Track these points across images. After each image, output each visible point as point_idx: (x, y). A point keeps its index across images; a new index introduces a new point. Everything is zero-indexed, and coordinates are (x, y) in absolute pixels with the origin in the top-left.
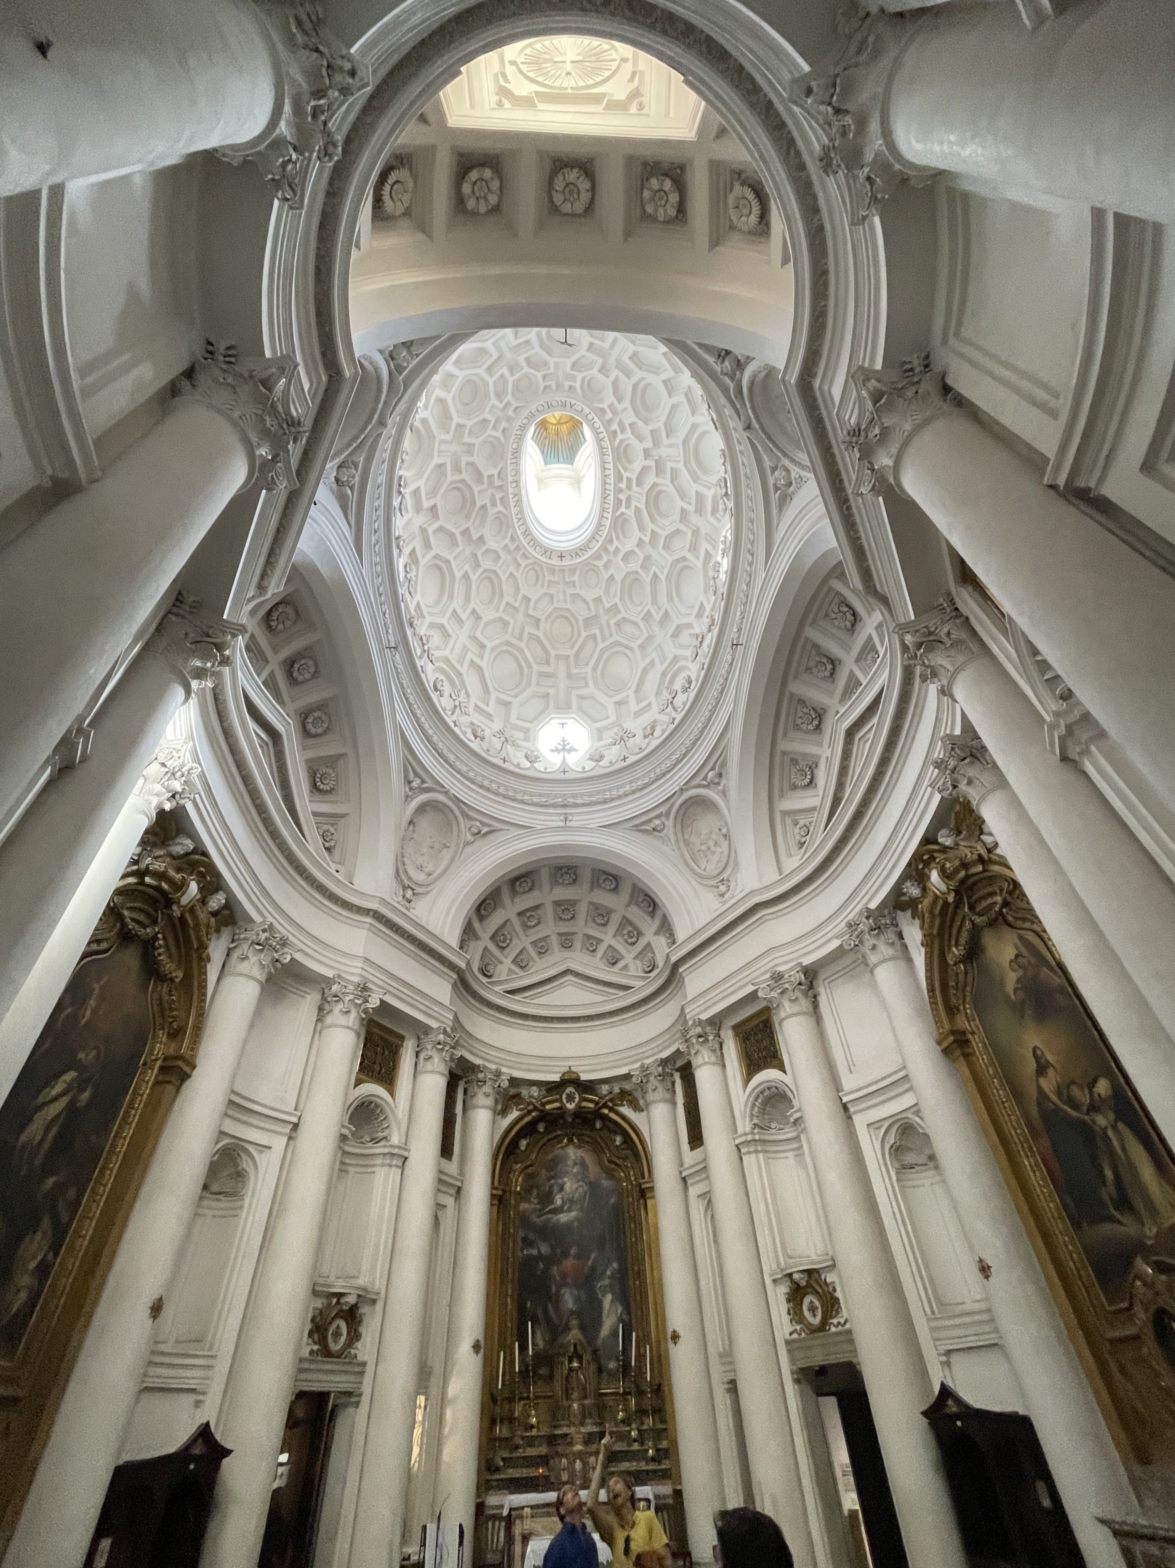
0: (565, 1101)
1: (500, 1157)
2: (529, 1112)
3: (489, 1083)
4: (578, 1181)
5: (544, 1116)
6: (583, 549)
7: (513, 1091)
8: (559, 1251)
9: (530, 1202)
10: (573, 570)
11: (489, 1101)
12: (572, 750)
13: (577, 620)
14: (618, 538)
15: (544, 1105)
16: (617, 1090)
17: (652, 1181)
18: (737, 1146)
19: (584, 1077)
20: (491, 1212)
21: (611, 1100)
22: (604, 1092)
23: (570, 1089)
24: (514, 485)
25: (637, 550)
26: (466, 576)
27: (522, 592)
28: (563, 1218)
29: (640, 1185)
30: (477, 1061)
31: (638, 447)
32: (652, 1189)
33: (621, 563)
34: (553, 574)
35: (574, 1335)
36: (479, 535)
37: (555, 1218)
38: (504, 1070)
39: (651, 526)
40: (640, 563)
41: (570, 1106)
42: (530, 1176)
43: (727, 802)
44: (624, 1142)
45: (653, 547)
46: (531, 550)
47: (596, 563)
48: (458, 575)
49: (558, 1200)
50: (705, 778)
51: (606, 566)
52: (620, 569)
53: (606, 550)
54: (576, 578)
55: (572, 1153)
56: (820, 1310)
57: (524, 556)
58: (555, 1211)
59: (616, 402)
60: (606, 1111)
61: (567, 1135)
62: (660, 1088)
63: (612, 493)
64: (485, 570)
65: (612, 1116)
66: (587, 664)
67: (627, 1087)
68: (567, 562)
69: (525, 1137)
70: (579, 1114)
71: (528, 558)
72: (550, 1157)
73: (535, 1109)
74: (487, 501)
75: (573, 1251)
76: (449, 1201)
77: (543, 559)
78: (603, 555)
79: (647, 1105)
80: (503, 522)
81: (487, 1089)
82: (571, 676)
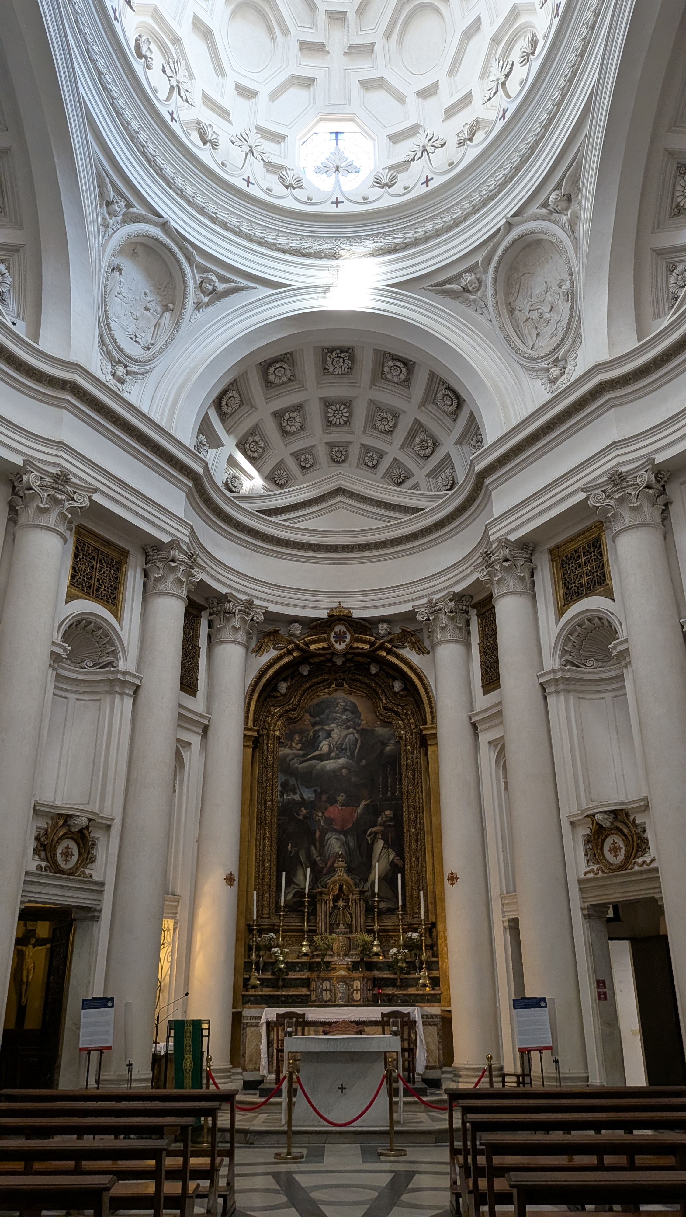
0: (333, 640)
1: (255, 698)
2: (289, 652)
3: (238, 616)
4: (348, 728)
5: (306, 657)
7: (269, 628)
8: (324, 797)
9: (291, 747)
11: (241, 636)
12: (350, 169)
15: (307, 644)
16: (397, 630)
17: (436, 728)
18: (541, 684)
19: (356, 614)
20: (244, 754)
21: (390, 641)
22: (382, 632)
23: (339, 628)
28: (330, 765)
29: (421, 731)
30: (224, 590)
32: (435, 736)
35: (341, 875)
37: (320, 765)
38: (256, 602)
41: (340, 647)
42: (292, 721)
43: (575, 240)
44: (405, 689)
49: (324, 747)
50: (545, 205)
55: (342, 698)
56: (623, 851)
58: (321, 758)
60: (384, 654)
61: (336, 680)
62: (451, 628)
65: (390, 658)
66: (376, 28)
67: (411, 628)
69: (285, 680)
70: (350, 654)
72: (316, 701)
73: (297, 648)
75: (341, 798)
76: (195, 740)
79: (434, 646)
81: (236, 622)
82: (352, 51)
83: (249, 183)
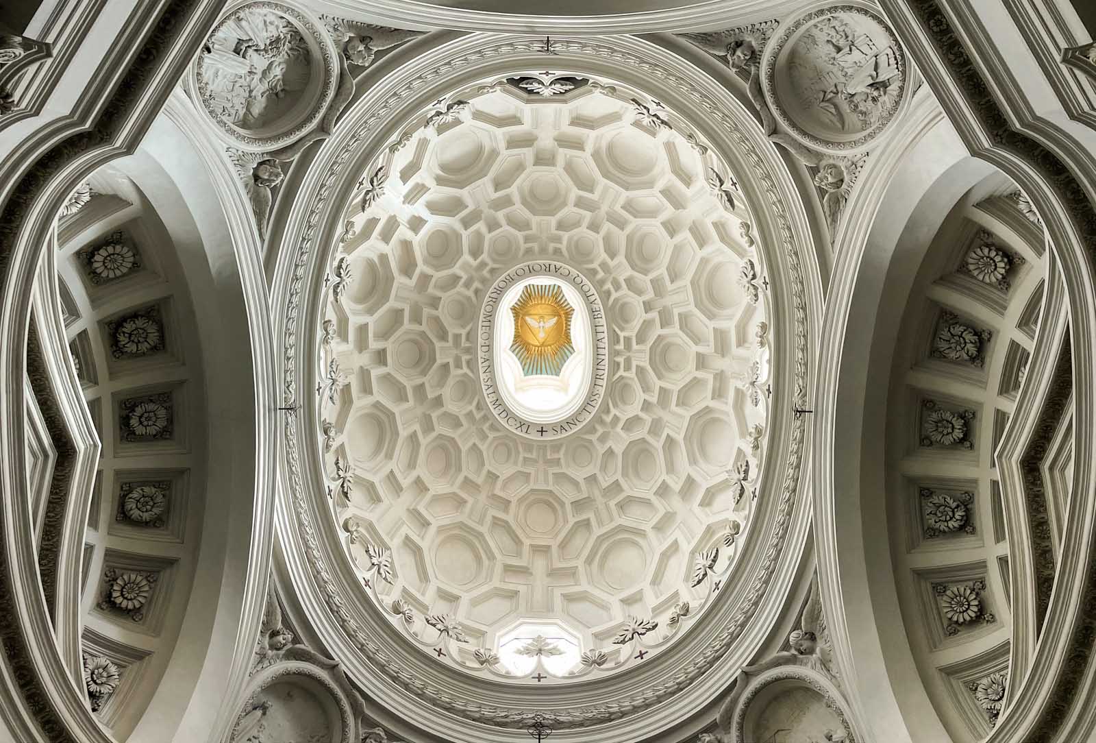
6: (571, 421)
10: (556, 447)
12: (554, 652)
13: (562, 504)
14: (615, 405)
24: (485, 349)
25: (643, 415)
26: (413, 437)
27: (487, 467)
31: (636, 302)
33: (622, 433)
34: (530, 451)
36: (437, 394)
39: (657, 383)
40: (647, 428)
45: (664, 408)
46: (503, 422)
47: (587, 437)
48: (404, 433)
50: (785, 647)
51: (603, 439)
52: (620, 442)
53: (602, 422)
54: (561, 455)
57: (493, 428)
59: (608, 260)
63: (606, 358)
64: (440, 436)
66: (577, 557)
68: (548, 437)
71: (498, 430)
74: (451, 361)
77: (518, 432)
78: (598, 427)
80: (468, 388)
82: (553, 573)
83: (440, 653)
